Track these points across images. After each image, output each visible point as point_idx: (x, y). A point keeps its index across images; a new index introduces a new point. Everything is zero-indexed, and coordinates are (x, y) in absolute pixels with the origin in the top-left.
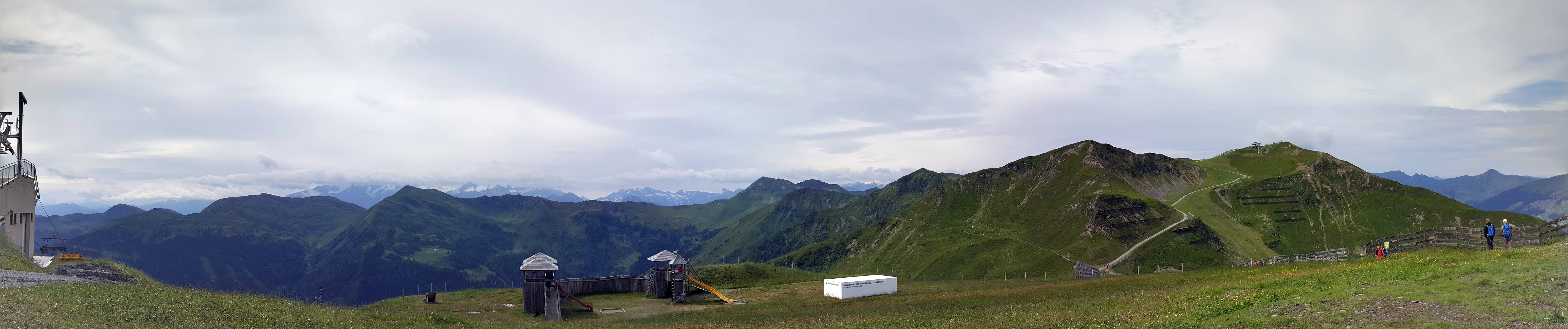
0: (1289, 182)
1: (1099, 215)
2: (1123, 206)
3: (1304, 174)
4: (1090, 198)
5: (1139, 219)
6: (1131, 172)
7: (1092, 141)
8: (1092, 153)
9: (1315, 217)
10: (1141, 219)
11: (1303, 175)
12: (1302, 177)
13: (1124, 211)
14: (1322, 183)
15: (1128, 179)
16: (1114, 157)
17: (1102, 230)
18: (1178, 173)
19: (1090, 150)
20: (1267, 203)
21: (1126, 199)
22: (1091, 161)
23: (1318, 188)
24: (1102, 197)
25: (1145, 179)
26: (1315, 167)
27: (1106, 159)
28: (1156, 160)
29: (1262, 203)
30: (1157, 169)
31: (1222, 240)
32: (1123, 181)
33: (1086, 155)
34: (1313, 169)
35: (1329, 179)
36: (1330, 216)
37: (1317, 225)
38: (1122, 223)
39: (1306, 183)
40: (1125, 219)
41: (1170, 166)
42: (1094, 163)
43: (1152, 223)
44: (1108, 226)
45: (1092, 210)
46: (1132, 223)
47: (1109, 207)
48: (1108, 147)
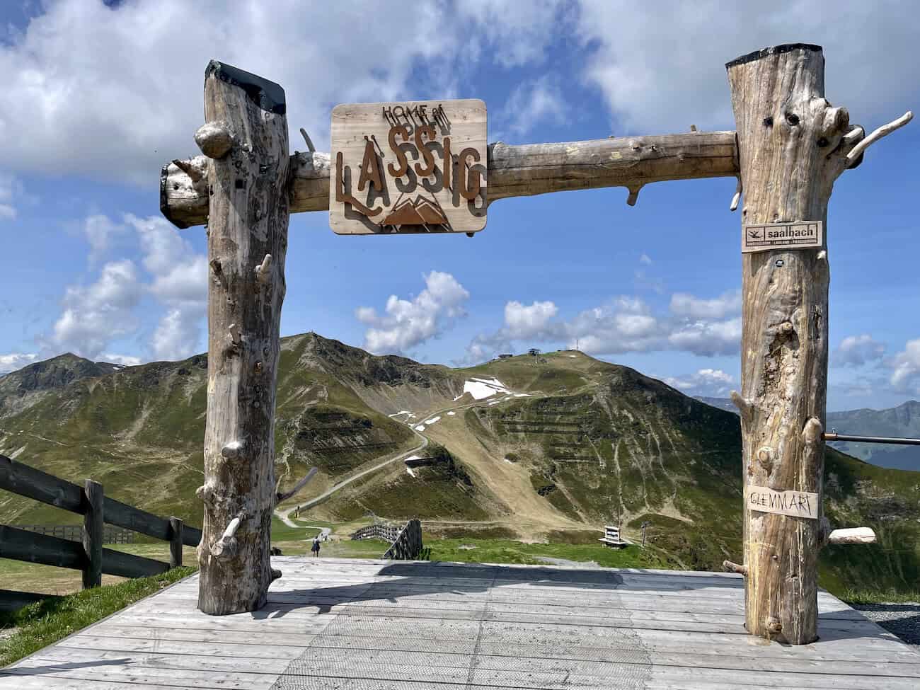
0: (574, 404)
1: (303, 434)
2: (339, 424)
3: (595, 394)
4: (296, 410)
5: (359, 443)
6: (364, 378)
7: (315, 336)
8: (312, 350)
9: (608, 455)
10: (362, 443)
11: (594, 396)
12: (592, 399)
13: (342, 432)
14: (621, 408)
15: (357, 388)
16: (342, 359)
17: (303, 456)
18: (426, 384)
19: (310, 346)
20: (542, 431)
21: (345, 415)
22: (309, 360)
23: (615, 415)
24: (312, 411)
25: (382, 389)
26: (611, 385)
27: (331, 360)
28: (399, 365)
29: (535, 432)
30: (398, 376)
31: (473, 479)
32: (350, 390)
33: (303, 352)
34: (608, 388)
35: (631, 404)
36: (629, 456)
37: (610, 467)
38: (334, 448)
39: (597, 407)
40: (340, 442)
41: (417, 374)
42: (313, 364)
43: (379, 449)
44: (313, 451)
45: (294, 427)
46: (349, 448)
47: (318, 425)
48: (337, 346)
